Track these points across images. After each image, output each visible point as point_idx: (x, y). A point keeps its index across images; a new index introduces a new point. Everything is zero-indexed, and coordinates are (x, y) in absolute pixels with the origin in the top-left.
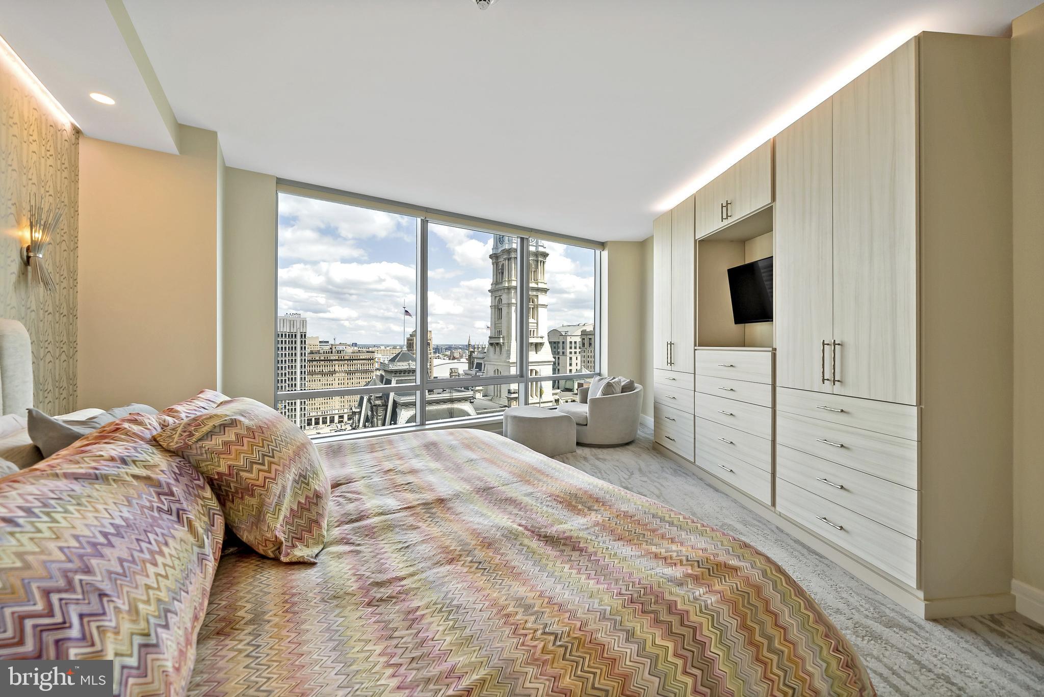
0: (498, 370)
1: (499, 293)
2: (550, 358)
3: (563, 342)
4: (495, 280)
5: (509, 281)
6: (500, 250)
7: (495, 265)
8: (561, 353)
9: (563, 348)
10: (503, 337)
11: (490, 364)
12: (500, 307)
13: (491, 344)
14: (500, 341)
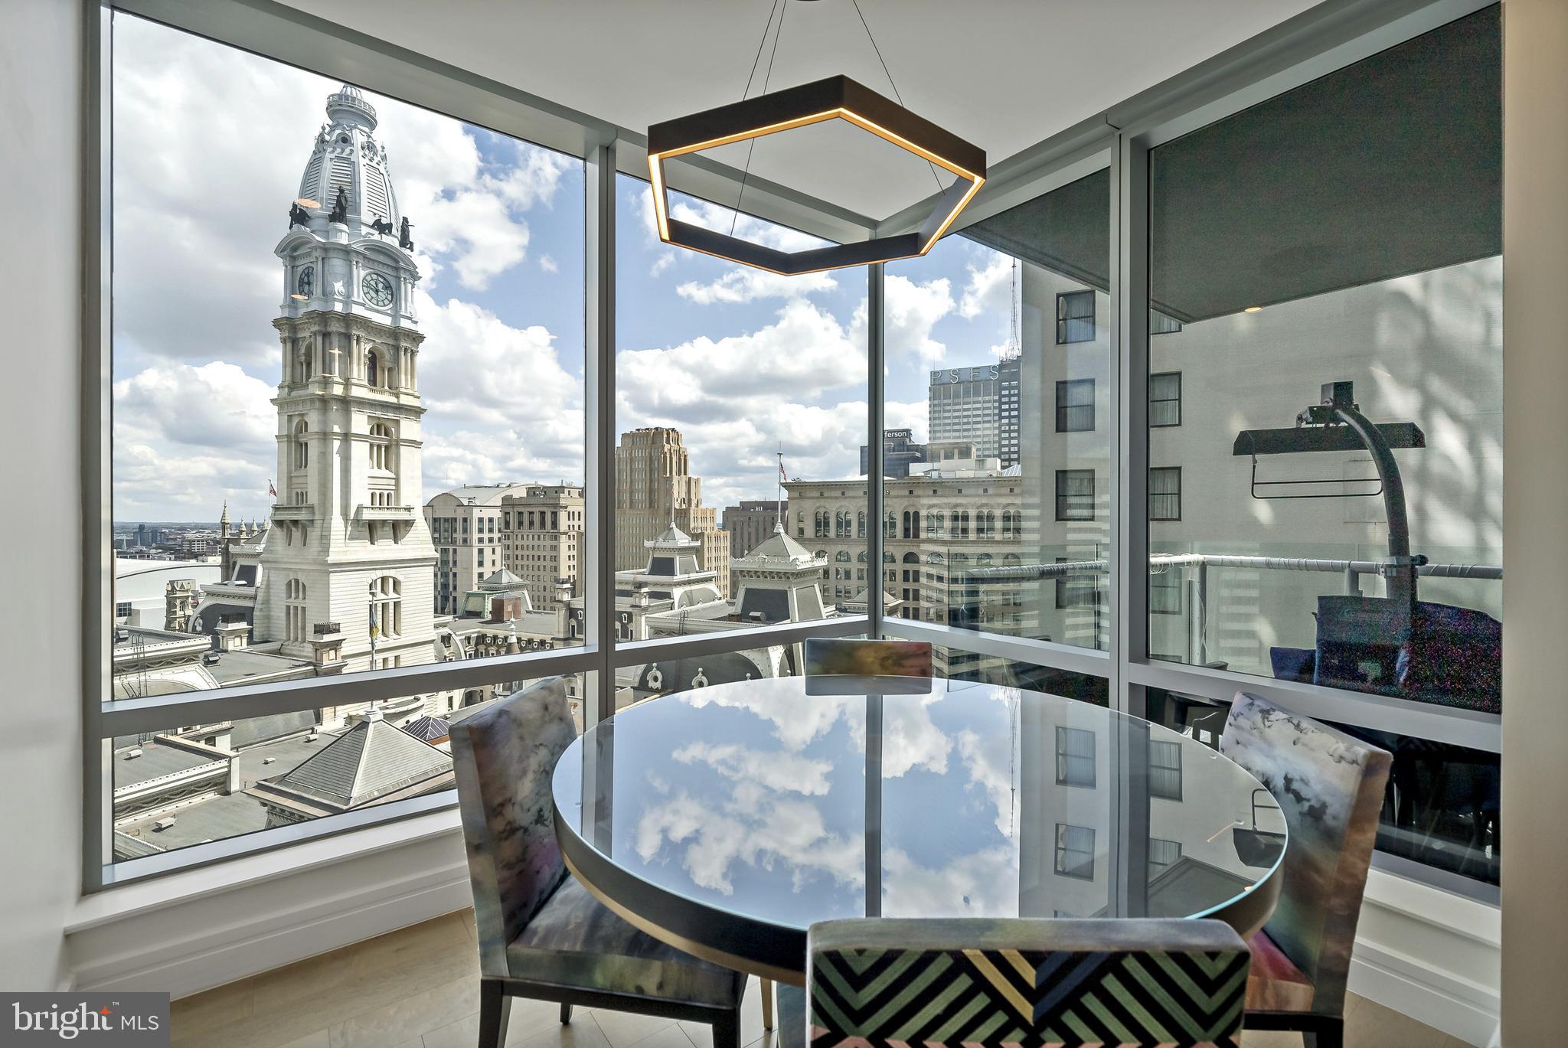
0: (297, 581)
1: (300, 409)
2: (430, 551)
3: (465, 520)
4: (288, 378)
5: (326, 383)
6: (302, 311)
7: (289, 345)
8: (460, 541)
9: (465, 531)
10: (311, 508)
11: (275, 569)
12: (303, 440)
13: (279, 523)
14: (302, 516)
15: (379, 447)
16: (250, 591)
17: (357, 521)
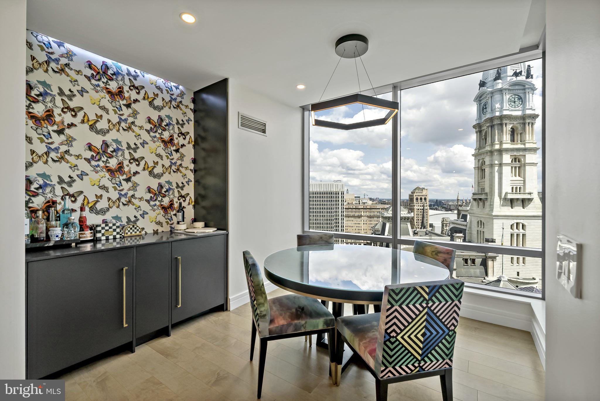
0: (481, 221)
1: (483, 156)
4: (478, 146)
5: (493, 144)
6: (483, 120)
7: (478, 133)
10: (486, 194)
11: (474, 216)
12: (483, 168)
13: (475, 200)
14: (483, 197)
15: (515, 167)
16: (465, 223)
17: (505, 199)
